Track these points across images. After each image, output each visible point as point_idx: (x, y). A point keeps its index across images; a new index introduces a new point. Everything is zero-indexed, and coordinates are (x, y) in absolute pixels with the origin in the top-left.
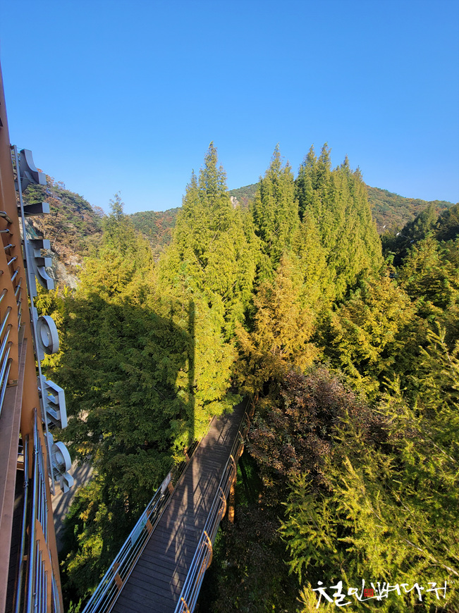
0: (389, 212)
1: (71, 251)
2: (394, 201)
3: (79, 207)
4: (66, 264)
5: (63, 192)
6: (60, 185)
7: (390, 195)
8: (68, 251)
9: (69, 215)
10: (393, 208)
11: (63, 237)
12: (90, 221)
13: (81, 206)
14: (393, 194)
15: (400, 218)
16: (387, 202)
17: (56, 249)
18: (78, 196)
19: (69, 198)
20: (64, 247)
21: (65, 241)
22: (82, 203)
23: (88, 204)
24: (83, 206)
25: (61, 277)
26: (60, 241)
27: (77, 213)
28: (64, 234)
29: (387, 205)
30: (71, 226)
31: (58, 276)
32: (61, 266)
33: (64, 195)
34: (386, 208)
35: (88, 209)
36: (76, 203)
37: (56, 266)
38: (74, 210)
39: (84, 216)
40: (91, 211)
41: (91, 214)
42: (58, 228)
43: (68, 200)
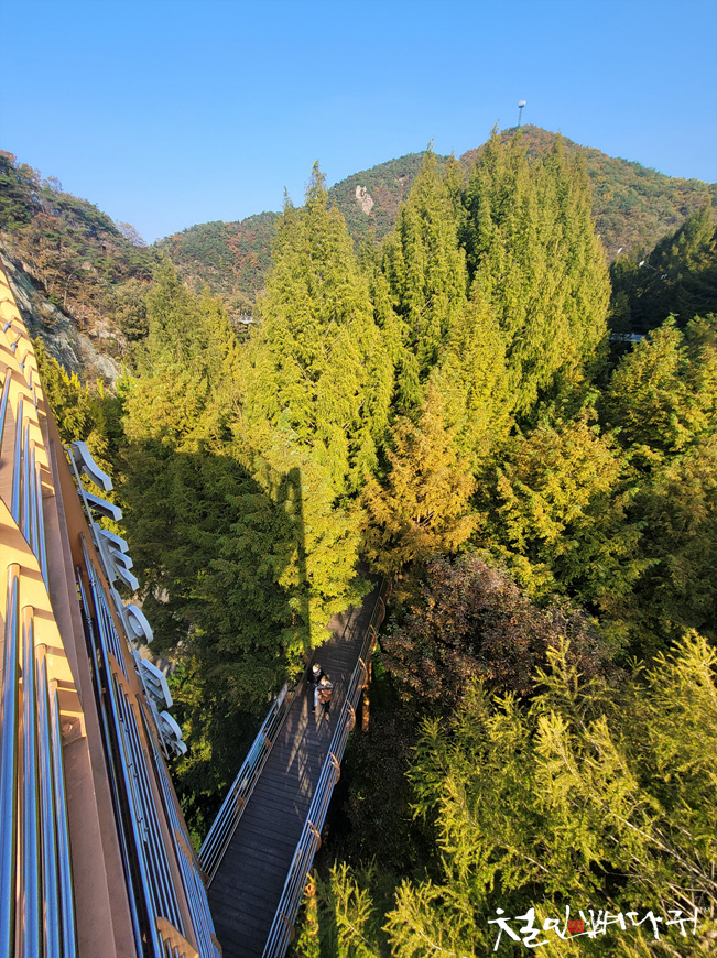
0: (636, 209)
1: (96, 311)
2: (648, 184)
3: (93, 228)
4: (92, 337)
5: (61, 200)
6: (53, 184)
7: (642, 173)
8: (90, 312)
9: (79, 246)
10: (644, 199)
11: (77, 288)
12: (118, 254)
13: (98, 226)
14: (649, 171)
15: (654, 219)
16: (635, 186)
17: (71, 309)
18: (87, 205)
19: (73, 210)
20: (83, 306)
21: (83, 296)
22: (97, 219)
23: (107, 219)
24: (101, 224)
25: (87, 360)
26: (73, 295)
27: (93, 239)
28: (78, 283)
29: (635, 193)
30: (87, 266)
31: (83, 358)
32: (84, 341)
33: (64, 206)
34: (632, 201)
35: (111, 230)
36: (88, 220)
37: (77, 341)
38: (88, 235)
39: (106, 244)
40: (116, 233)
41: (117, 240)
42: (68, 273)
43: (72, 215)
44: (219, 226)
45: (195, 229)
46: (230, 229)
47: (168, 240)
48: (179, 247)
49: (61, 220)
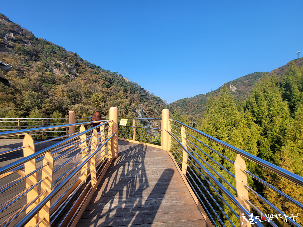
5: (153, 97)
6: (152, 94)
9: (155, 106)
18: (158, 97)
23: (161, 100)
24: (160, 101)
30: (155, 110)
35: (162, 102)
36: (157, 100)
37: (150, 127)
38: (157, 103)
39: (160, 105)
40: (163, 102)
41: (162, 104)
42: (151, 111)
43: (155, 100)
44: (187, 99)
45: (180, 100)
46: (189, 99)
47: (173, 103)
48: (176, 104)
49: (152, 101)
